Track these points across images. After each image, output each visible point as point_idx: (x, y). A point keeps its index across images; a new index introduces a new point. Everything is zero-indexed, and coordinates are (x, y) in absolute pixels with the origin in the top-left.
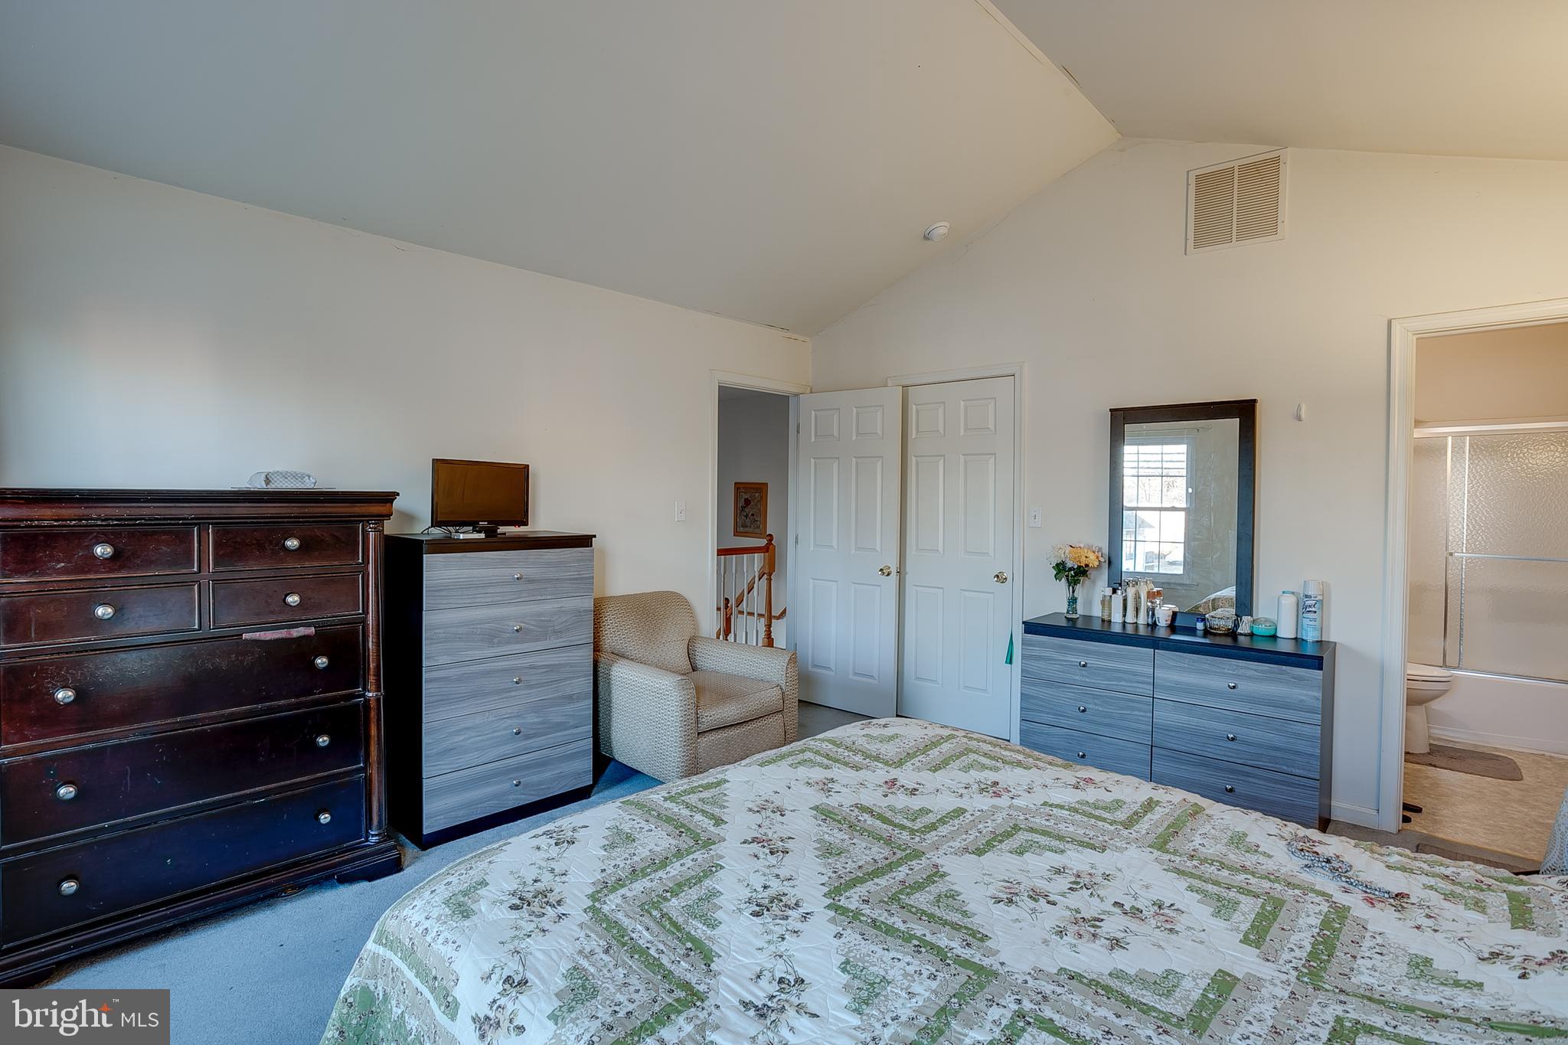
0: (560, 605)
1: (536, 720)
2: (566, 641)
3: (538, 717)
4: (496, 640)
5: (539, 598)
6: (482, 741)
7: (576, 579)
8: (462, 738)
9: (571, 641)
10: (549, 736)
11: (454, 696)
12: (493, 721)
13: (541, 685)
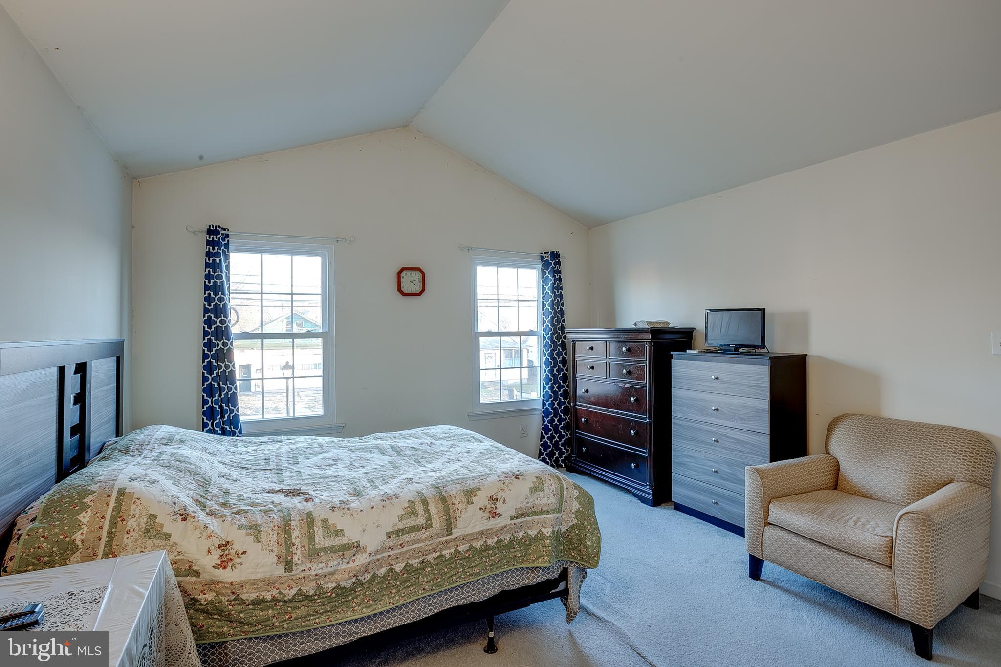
0: (743, 402)
1: (727, 470)
2: (747, 427)
3: (730, 470)
4: (704, 412)
5: (729, 394)
6: (698, 467)
7: (755, 386)
8: (688, 460)
9: (751, 428)
10: (736, 485)
11: (684, 436)
12: (703, 459)
13: (732, 450)
